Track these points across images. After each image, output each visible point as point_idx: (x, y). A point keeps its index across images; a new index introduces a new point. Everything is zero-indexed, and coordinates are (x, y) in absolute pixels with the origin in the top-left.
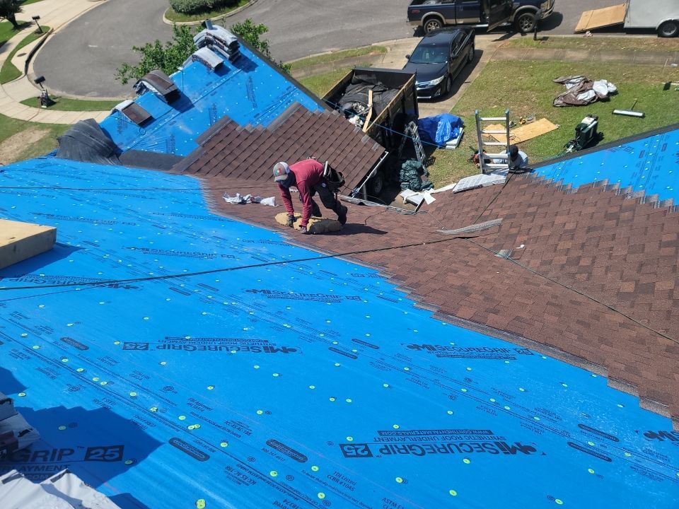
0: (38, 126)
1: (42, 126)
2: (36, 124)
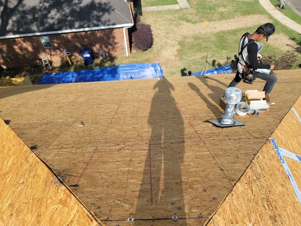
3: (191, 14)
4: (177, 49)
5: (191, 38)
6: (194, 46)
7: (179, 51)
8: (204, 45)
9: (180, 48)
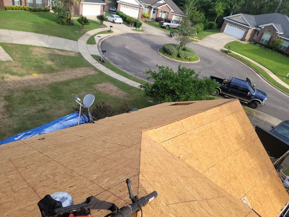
0: (94, 68)
1: (96, 69)
2: (94, 67)
3: (15, 67)
4: (4, 105)
5: (20, 91)
6: (26, 100)
7: (7, 107)
8: (37, 97)
9: (8, 104)
